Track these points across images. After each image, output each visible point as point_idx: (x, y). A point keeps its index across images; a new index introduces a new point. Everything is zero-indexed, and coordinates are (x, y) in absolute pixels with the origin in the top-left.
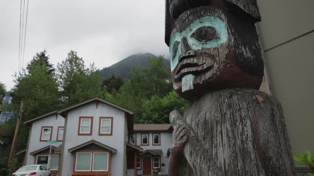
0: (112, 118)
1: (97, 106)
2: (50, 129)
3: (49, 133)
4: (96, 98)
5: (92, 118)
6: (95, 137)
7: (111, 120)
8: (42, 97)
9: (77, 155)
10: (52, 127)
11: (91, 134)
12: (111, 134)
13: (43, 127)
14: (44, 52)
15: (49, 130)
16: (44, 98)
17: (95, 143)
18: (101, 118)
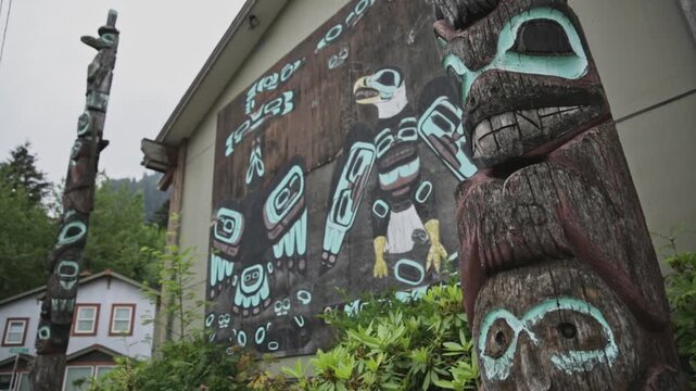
0: (134, 306)
1: (109, 284)
2: (24, 322)
3: (21, 330)
4: (107, 272)
5: (98, 306)
6: (103, 340)
7: (131, 309)
8: (13, 255)
9: (66, 372)
10: (27, 319)
11: (94, 334)
12: (131, 334)
13: (9, 320)
14: (27, 145)
15: (21, 324)
16: (17, 257)
17: (100, 349)
18: (114, 305)
